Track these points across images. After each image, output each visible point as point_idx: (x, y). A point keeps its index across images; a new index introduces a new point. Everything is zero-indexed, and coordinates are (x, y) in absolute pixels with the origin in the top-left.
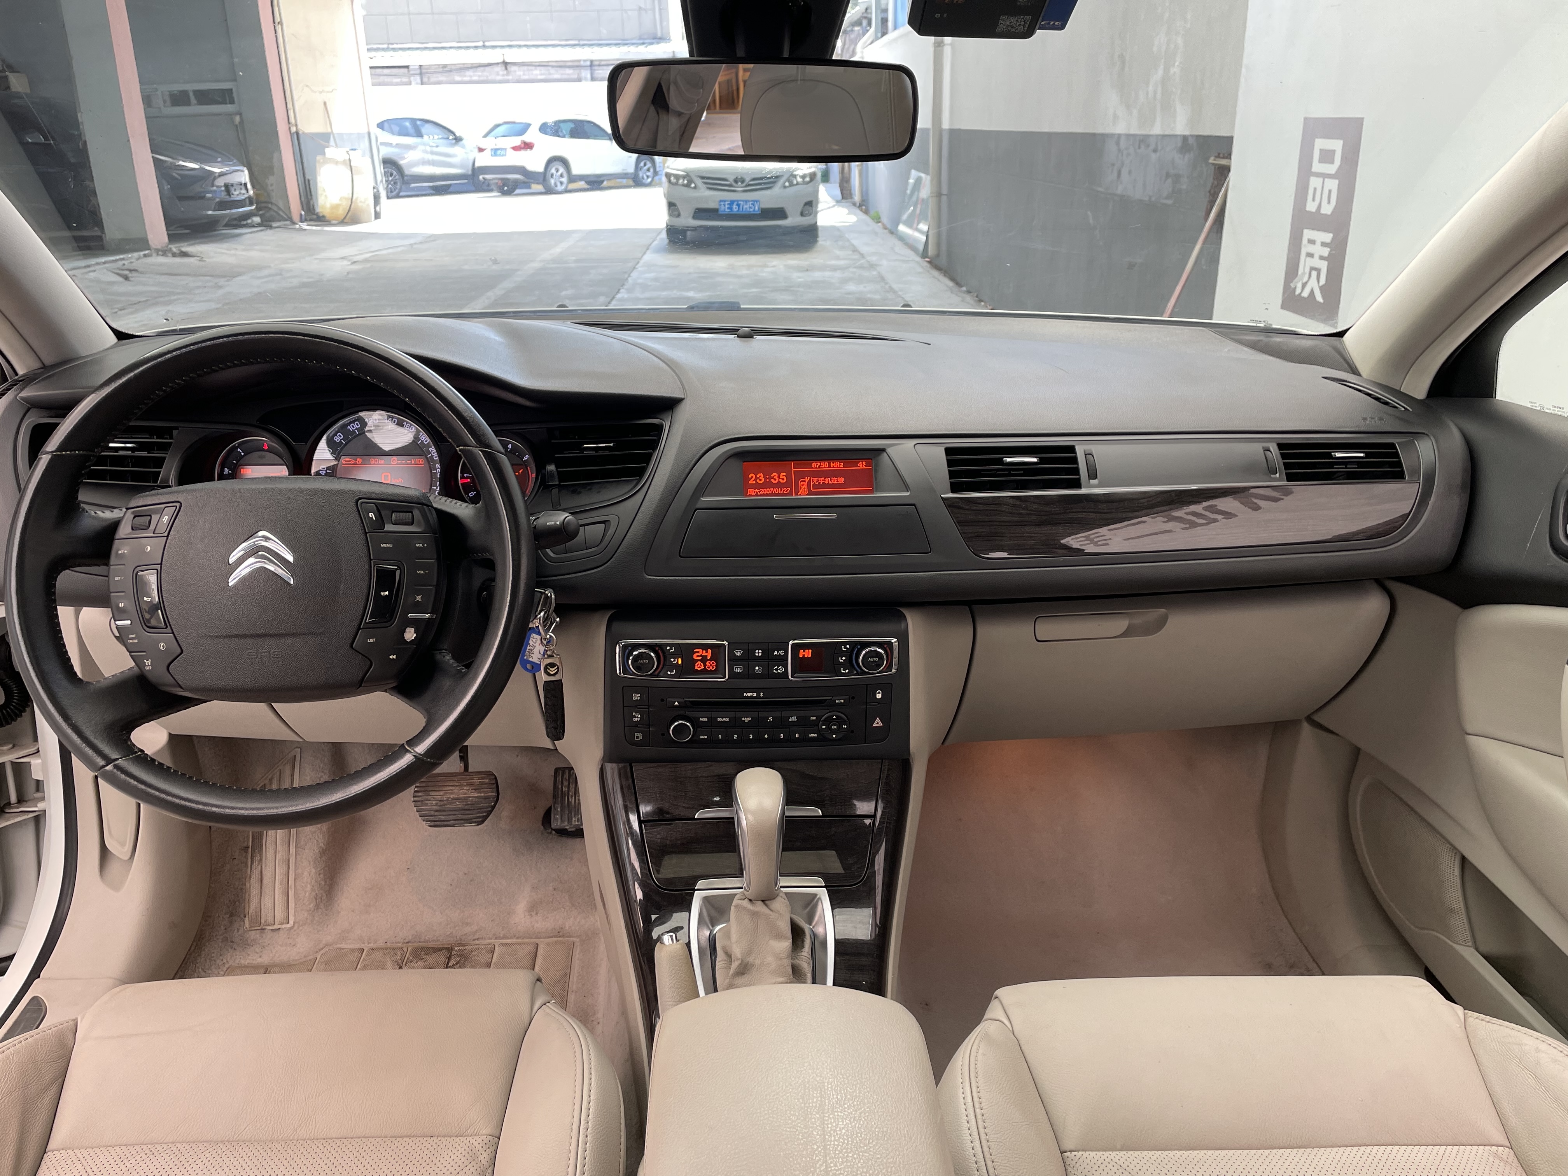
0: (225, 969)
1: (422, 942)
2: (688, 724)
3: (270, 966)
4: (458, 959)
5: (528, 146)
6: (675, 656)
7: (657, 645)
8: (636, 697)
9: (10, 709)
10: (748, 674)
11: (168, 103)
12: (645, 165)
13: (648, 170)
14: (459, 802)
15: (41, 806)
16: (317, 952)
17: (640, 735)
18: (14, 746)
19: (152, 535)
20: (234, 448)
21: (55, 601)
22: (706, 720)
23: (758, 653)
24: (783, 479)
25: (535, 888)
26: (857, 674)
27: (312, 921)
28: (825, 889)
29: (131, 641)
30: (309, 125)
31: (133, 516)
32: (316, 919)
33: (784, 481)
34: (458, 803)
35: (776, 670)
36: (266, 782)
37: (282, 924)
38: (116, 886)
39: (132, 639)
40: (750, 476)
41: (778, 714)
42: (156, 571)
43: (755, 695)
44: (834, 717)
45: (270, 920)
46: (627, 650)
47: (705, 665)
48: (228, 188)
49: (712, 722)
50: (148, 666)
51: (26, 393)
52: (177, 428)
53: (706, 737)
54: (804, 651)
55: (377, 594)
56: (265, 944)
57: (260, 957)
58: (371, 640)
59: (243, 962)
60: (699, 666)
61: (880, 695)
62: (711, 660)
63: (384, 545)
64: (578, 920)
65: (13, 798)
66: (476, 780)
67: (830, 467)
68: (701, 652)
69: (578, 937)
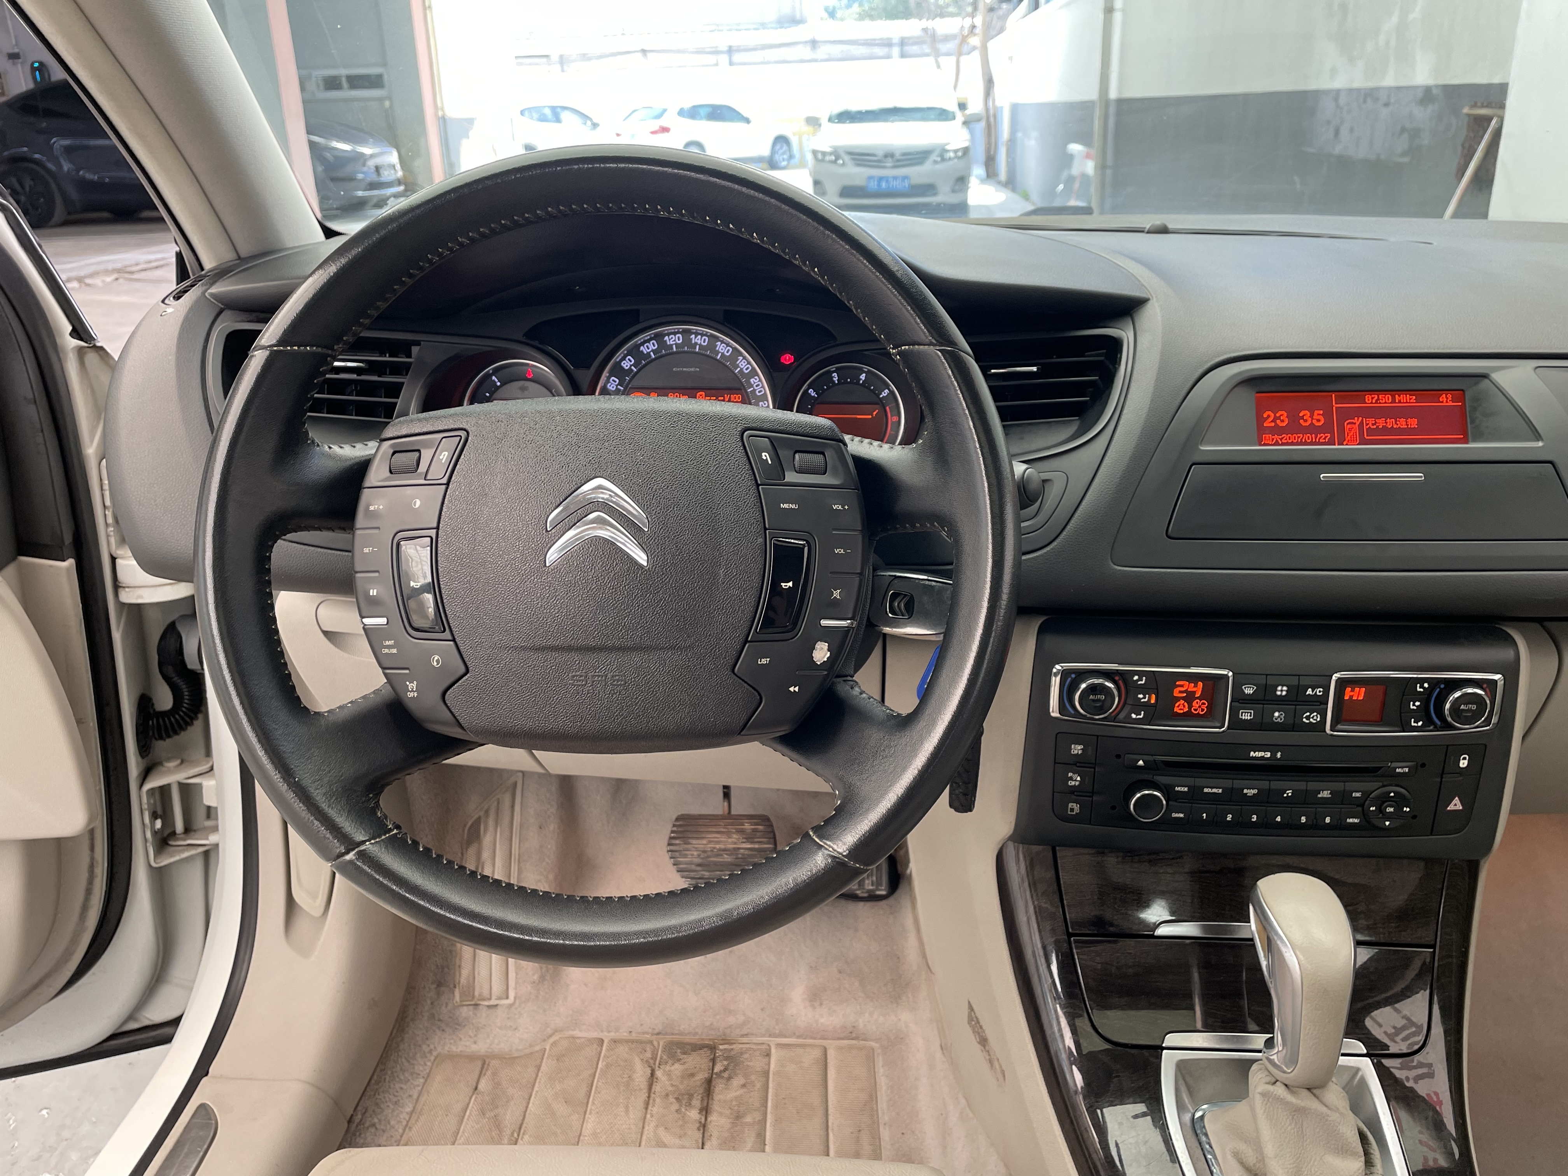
0: (432, 1058)
1: (676, 1034)
2: (1155, 793)
3: (488, 1057)
4: (725, 1063)
5: (665, 130)
6: (1144, 689)
7: (1117, 672)
8: (1077, 749)
9: (180, 715)
10: (1262, 725)
11: (322, 87)
12: (781, 148)
13: (784, 153)
14: (726, 854)
15: (213, 839)
16: (544, 1040)
17: (1076, 807)
18: (182, 762)
19: (423, 482)
20: (488, 376)
21: (269, 583)
22: (1186, 789)
23: (1282, 691)
24: (1319, 421)
25: (813, 968)
26: (1436, 729)
27: (537, 997)
28: (1368, 1059)
29: (386, 651)
30: (453, 110)
31: (392, 451)
32: (541, 993)
33: (1322, 422)
34: (726, 856)
35: (1308, 718)
36: (482, 814)
37: (499, 998)
38: (305, 951)
39: (389, 647)
40: (1265, 416)
41: (1301, 786)
42: (429, 539)
43: (1268, 755)
44: (1392, 794)
45: (486, 993)
46: (1070, 681)
47: (1190, 707)
48: (377, 169)
49: (1195, 795)
50: (412, 691)
51: (218, 289)
52: (417, 343)
53: (1182, 815)
54: (1352, 691)
55: (775, 585)
56: (480, 1025)
57: (475, 1043)
58: (764, 661)
59: (454, 1048)
60: (1181, 707)
61: (1466, 762)
62: (1200, 698)
63: (786, 506)
64: (875, 1016)
65: (179, 826)
66: (747, 826)
67: (1394, 401)
68: (1187, 685)
69: (878, 1040)
